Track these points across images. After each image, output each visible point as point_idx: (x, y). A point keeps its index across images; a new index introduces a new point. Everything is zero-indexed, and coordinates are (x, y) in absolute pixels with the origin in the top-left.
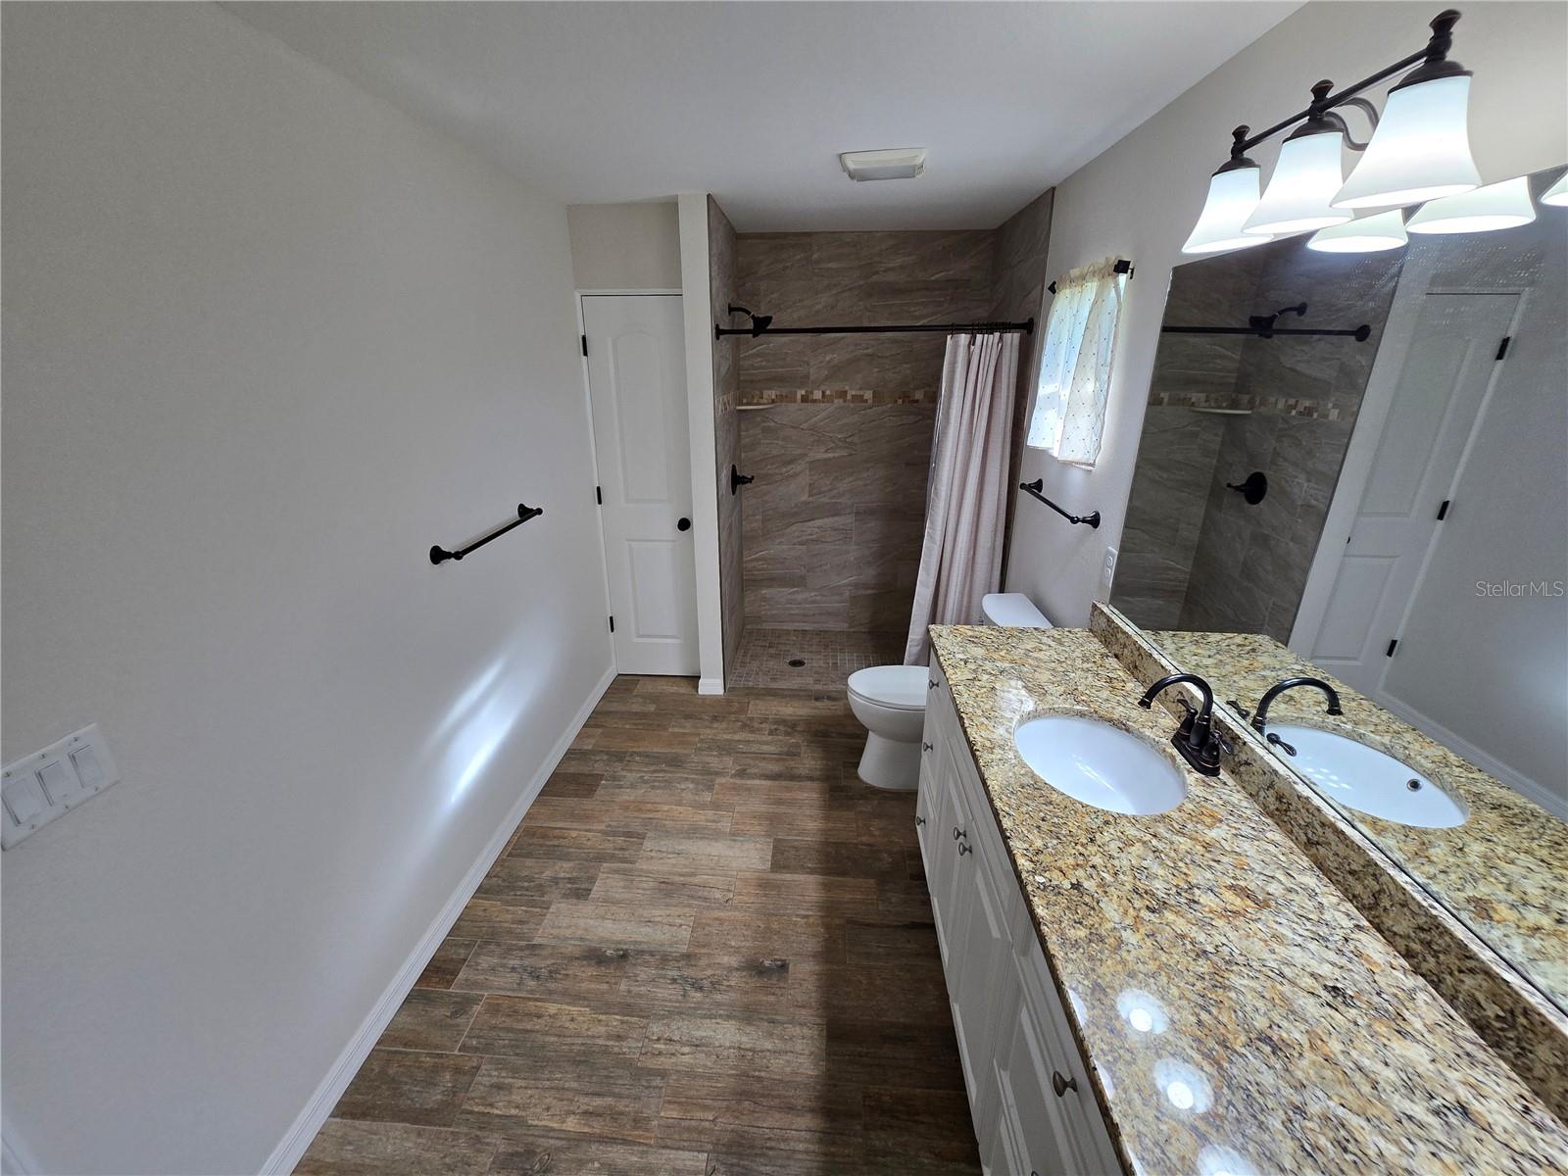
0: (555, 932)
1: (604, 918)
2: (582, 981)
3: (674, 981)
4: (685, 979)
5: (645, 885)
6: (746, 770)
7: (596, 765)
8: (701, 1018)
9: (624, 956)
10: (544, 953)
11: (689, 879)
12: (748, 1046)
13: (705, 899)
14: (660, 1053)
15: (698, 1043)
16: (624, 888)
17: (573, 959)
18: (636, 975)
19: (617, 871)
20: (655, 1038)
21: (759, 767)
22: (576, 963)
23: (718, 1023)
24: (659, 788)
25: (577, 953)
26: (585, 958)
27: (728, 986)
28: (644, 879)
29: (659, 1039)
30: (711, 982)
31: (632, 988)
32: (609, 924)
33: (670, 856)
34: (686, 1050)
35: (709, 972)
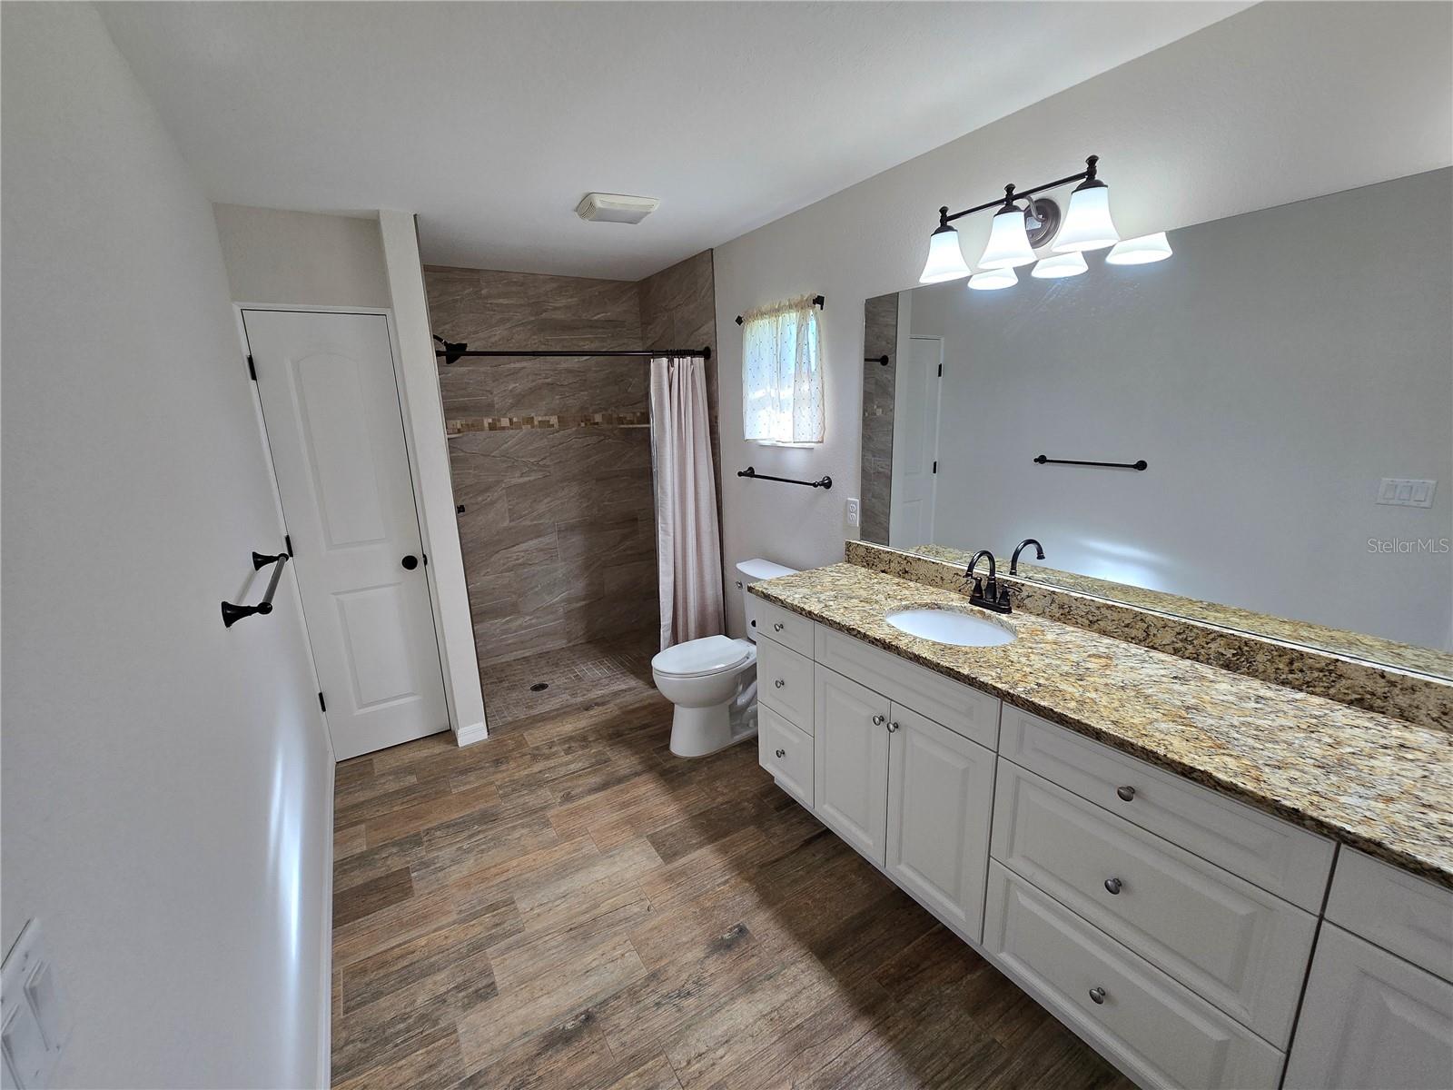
0: (486, 1048)
1: (534, 999)
2: (562, 1071)
3: (658, 1004)
4: (668, 996)
5: (554, 943)
6: (570, 793)
7: (389, 863)
8: (711, 1017)
9: (589, 1018)
10: (492, 1076)
11: (597, 912)
12: (769, 1009)
13: (627, 919)
14: (701, 1073)
15: (726, 1038)
16: (531, 959)
17: (531, 1060)
18: (617, 1026)
19: (509, 948)
20: (685, 1064)
21: (580, 786)
22: (540, 1060)
23: (728, 1011)
24: (489, 849)
25: (533, 1050)
26: (546, 1048)
27: (711, 976)
28: (547, 938)
29: (689, 1063)
30: (694, 983)
31: (624, 1039)
32: (545, 1001)
33: (556, 903)
34: (721, 1052)
35: (684, 976)
